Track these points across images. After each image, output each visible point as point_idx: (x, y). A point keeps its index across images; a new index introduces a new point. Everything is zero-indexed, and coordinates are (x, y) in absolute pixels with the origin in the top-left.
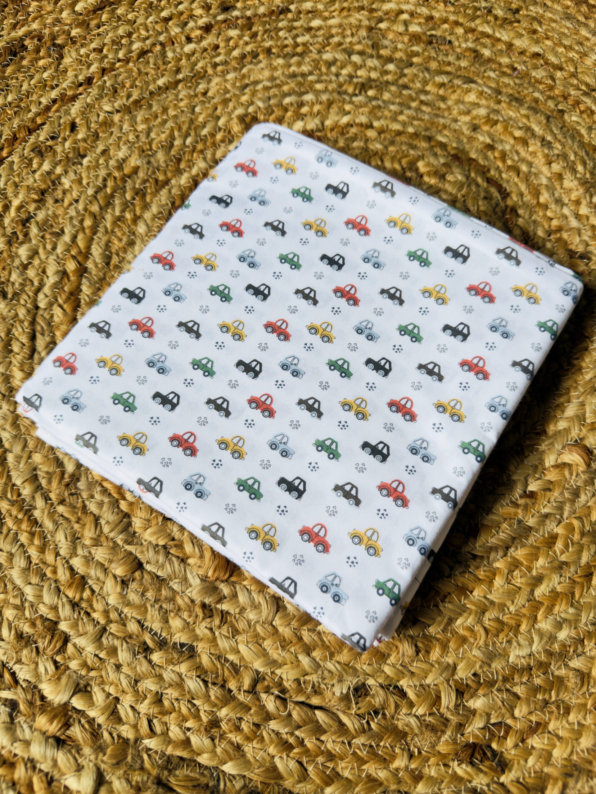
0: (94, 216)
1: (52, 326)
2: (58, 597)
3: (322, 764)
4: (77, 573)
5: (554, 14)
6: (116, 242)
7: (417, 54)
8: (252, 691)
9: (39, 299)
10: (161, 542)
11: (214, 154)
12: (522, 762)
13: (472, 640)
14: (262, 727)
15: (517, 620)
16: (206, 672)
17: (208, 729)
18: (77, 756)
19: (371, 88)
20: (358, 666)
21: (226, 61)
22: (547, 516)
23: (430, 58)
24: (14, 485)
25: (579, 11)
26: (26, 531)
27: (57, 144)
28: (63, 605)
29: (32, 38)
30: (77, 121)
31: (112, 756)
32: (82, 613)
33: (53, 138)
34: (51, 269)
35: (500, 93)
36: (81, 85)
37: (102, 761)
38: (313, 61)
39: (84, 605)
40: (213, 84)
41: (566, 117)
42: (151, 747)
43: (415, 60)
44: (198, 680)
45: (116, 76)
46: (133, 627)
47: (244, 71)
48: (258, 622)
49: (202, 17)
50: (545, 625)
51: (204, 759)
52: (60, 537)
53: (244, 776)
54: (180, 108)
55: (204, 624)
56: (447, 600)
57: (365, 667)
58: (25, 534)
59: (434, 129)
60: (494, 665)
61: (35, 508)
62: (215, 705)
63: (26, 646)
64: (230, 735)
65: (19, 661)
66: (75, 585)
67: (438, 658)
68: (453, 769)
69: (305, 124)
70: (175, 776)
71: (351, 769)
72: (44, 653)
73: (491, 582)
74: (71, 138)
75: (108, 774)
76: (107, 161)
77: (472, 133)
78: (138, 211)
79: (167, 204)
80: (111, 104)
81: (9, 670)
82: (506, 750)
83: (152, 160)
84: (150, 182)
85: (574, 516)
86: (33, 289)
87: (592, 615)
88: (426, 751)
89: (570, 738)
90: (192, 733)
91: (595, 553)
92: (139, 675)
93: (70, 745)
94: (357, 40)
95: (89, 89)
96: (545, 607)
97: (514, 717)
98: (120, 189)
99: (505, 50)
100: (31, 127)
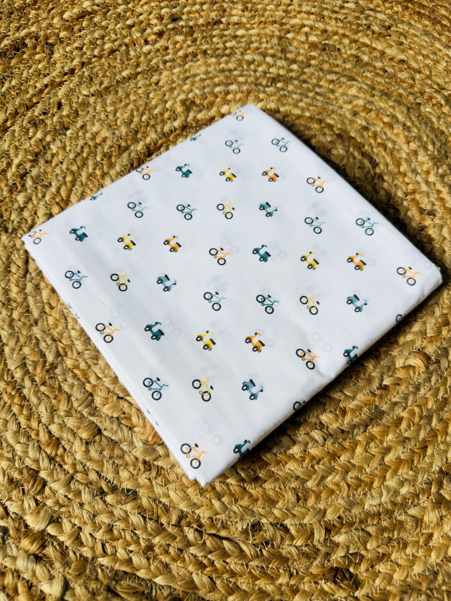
0: (73, 173)
2: (40, 453)
3: (227, 580)
4: (54, 436)
5: (416, 31)
6: (89, 192)
7: (314, 58)
8: (178, 525)
10: (115, 415)
11: (162, 129)
12: (371, 582)
13: (338, 492)
14: (184, 552)
15: (371, 478)
16: (145, 510)
17: (145, 551)
18: (50, 569)
19: (279, 81)
20: (255, 509)
21: (173, 59)
22: (396, 404)
23: (323, 61)
24: (9, 370)
25: (435, 29)
26: (17, 405)
27: (47, 118)
28: (43, 459)
29: (31, 38)
30: (63, 101)
31: (76, 570)
32: (57, 465)
33: (44, 113)
34: (41, 212)
35: (374, 89)
36: (66, 74)
37: (68, 573)
38: (237, 60)
39: (58, 459)
40: (163, 76)
41: (422, 108)
42: (104, 564)
43: (313, 62)
44: (139, 516)
45: (92, 68)
46: (93, 476)
47: (187, 66)
48: (184, 475)
49: (156, 25)
50: (391, 483)
51: (141, 574)
52: (42, 409)
53: (170, 587)
54: (138, 94)
55: (144, 476)
56: (321, 463)
57: (260, 510)
58: (17, 407)
59: (325, 114)
60: (353, 511)
61: (24, 387)
62: (151, 535)
63: (15, 488)
64: (161, 557)
65: (10, 499)
66: (52, 445)
67: (313, 505)
68: (321, 585)
69: (230, 108)
70: (120, 585)
71: (247, 583)
72: (28, 493)
73: (354, 451)
74: (58, 114)
75: (72, 583)
76: (84, 134)
77: (353, 118)
78: (105, 169)
79: (127, 165)
80: (87, 90)
81: (3, 505)
82: (360, 573)
83: (117, 132)
84: (115, 148)
85: (415, 404)
86: (27, 226)
87: (426, 477)
88: (302, 572)
89: (406, 566)
90: (134, 554)
91: (430, 432)
92: (97, 512)
93: (45, 561)
94: (271, 46)
95: (71, 77)
96: (392, 470)
97: (366, 550)
98: (93, 153)
99: (379, 56)
100: (28, 105)
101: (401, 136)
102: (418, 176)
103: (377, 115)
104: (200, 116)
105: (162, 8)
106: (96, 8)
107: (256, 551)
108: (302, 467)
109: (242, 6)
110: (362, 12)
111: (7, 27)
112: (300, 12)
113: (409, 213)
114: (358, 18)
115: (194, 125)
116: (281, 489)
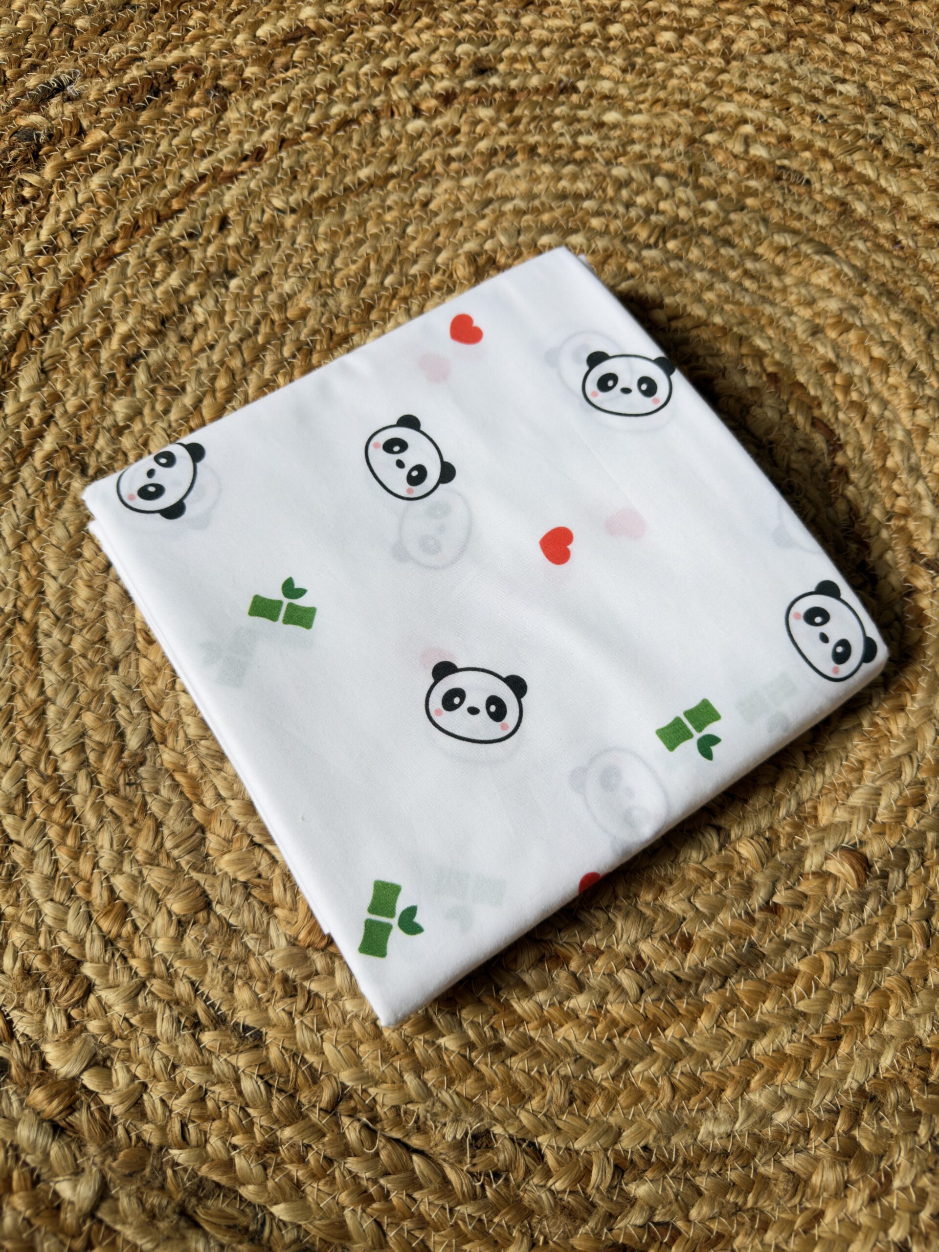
0: (231, 373)
2: (88, 927)
3: (409, 1232)
4: (119, 898)
7: (754, 193)
8: (332, 1110)
10: (242, 878)
13: (651, 1099)
14: (336, 1164)
15: (720, 1081)
16: (273, 1072)
17: (262, 1152)
18: (77, 1153)
19: (675, 236)
20: (484, 1104)
21: (466, 156)
22: (788, 944)
23: (772, 202)
24: (50, 753)
26: (58, 824)
27: (195, 247)
28: (92, 941)
29: (186, 71)
30: (231, 214)
31: (124, 1164)
32: (117, 955)
33: (191, 236)
35: (866, 278)
37: (110, 1168)
38: (596, 175)
39: (120, 944)
40: (440, 189)
42: (180, 1161)
43: (750, 201)
44: (260, 1081)
45: (299, 152)
46: (182, 989)
47: (491, 176)
48: (356, 1016)
49: (442, 77)
50: (759, 1097)
51: (248, 1192)
52: (103, 841)
53: (299, 1226)
54: (384, 223)
55: (281, 1005)
56: (627, 1035)
57: (493, 1108)
58: (56, 828)
59: (754, 323)
60: (674, 1140)
61: (75, 792)
62: (276, 1121)
63: (33, 987)
64: (289, 1167)
65: (20, 1007)
66: (112, 916)
67: (598, 1116)
70: (205, 1207)
71: (447, 1246)
72: (56, 1002)
73: (694, 1021)
74: (217, 241)
75: (115, 1187)
76: (265, 293)
77: (810, 339)
80: (283, 198)
81: (5, 1017)
83: (331, 302)
84: (322, 335)
85: (826, 949)
87: (829, 1097)
88: (555, 1242)
90: (239, 1153)
91: (849, 1009)
92: (180, 1059)
93: (70, 1137)
94: (669, 156)
95: (255, 166)
96: (764, 1071)
97: (687, 1220)
98: (277, 339)
99: (888, 208)
100: (162, 213)
101: (903, 392)
102: (921, 481)
103: (862, 340)
105: (459, 43)
106: (325, 23)
108: (589, 1038)
109: (625, 60)
110: (870, 108)
111: (141, 40)
112: (741, 90)
113: (889, 556)
114: (859, 119)
116: (540, 1073)
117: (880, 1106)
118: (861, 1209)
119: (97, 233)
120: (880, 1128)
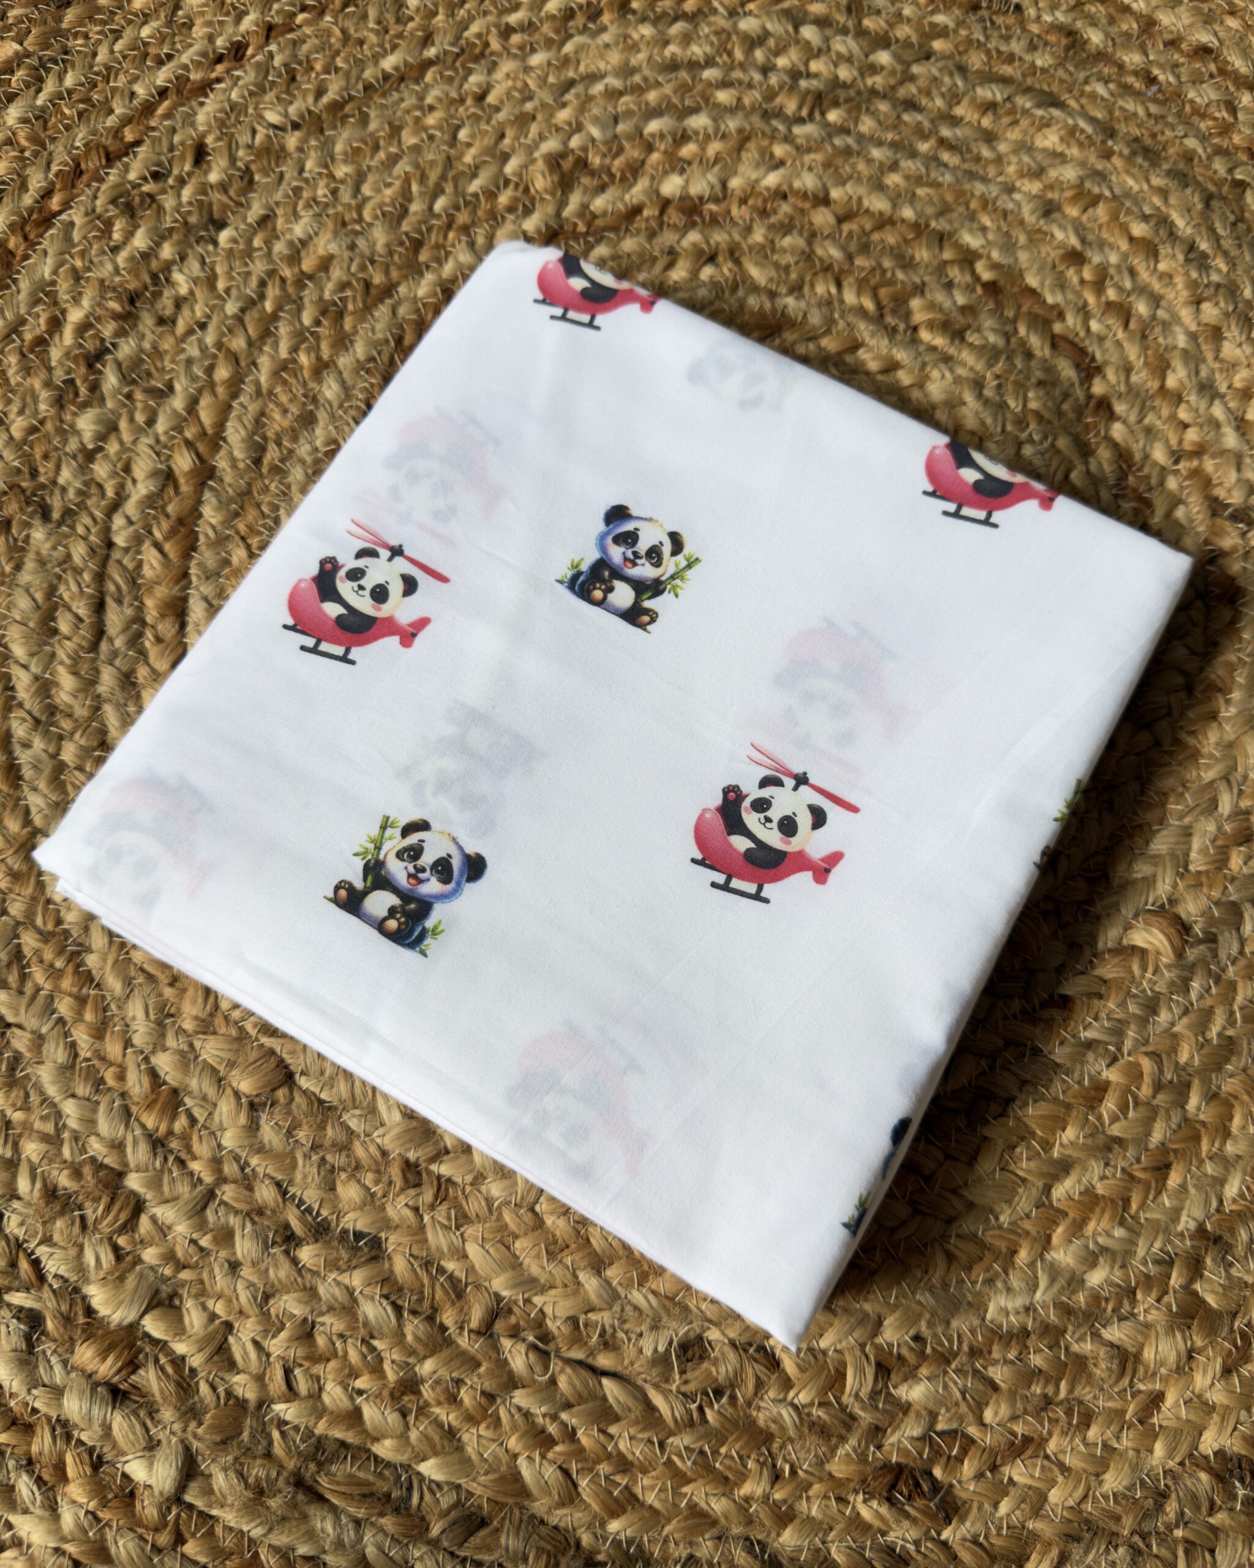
0: (235, 359)
1: (139, 587)
2: (127, 1126)
3: (607, 1478)
4: (165, 1083)
6: (277, 416)
7: (942, 32)
8: (486, 1331)
9: (114, 527)
11: (490, 236)
12: (987, 1507)
13: (917, 1272)
14: (499, 1401)
15: (1010, 1241)
16: (400, 1290)
17: (397, 1394)
18: (149, 1422)
19: (836, 104)
20: (692, 1303)
21: (531, 23)
22: (1090, 1045)
23: (969, 41)
24: (49, 901)
26: (70, 995)
27: (164, 191)
28: (135, 1142)
30: (209, 140)
31: (213, 1428)
32: (171, 1159)
33: (156, 176)
34: (142, 468)
35: (1112, 133)
37: (195, 1436)
38: (717, 33)
39: (174, 1144)
40: (499, 75)
42: (288, 1418)
43: (938, 45)
44: (385, 1302)
45: (295, 43)
46: (266, 1194)
47: (568, 48)
48: (506, 1203)
50: (1064, 1255)
51: (385, 1449)
52: (135, 1010)
53: (458, 1487)
54: (425, 129)
55: (402, 1200)
57: (703, 1307)
58: (68, 1000)
59: (961, 209)
60: (955, 1323)
61: (89, 950)
62: (412, 1353)
63: (62, 1213)
64: (437, 1410)
65: (47, 1240)
66: (158, 1106)
67: (849, 1303)
68: (854, 1507)
69: (687, 181)
70: (328, 1474)
71: (660, 1490)
72: (95, 1228)
73: (968, 1166)
74: (194, 181)
75: (204, 1460)
76: (268, 243)
77: (1042, 222)
78: (326, 352)
79: (387, 341)
80: (280, 109)
82: (960, 1482)
83: (361, 243)
84: (355, 290)
85: (1144, 1049)
86: (103, 503)
87: (1158, 1244)
88: (806, 1472)
89: (1085, 1471)
90: (367, 1399)
91: (1180, 1126)
92: (273, 1286)
93: (137, 1402)
95: (236, 69)
96: (1068, 1221)
97: (982, 1424)
98: (292, 302)
99: (1135, 33)
100: (111, 149)
101: (1179, 281)
102: (1217, 402)
103: (1115, 217)
104: (599, 203)
107: (689, 1412)
113: (1178, 514)
115: (582, 228)
117: (1228, 1248)
118: (1213, 1384)
119: (24, 187)
120: (1229, 1276)
